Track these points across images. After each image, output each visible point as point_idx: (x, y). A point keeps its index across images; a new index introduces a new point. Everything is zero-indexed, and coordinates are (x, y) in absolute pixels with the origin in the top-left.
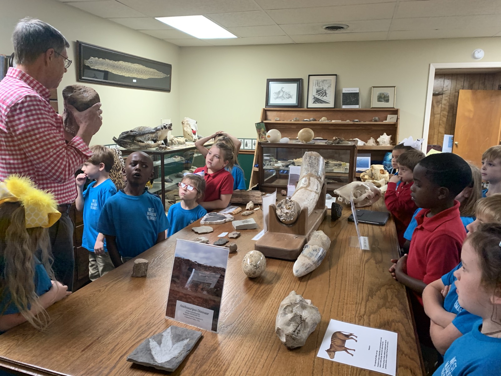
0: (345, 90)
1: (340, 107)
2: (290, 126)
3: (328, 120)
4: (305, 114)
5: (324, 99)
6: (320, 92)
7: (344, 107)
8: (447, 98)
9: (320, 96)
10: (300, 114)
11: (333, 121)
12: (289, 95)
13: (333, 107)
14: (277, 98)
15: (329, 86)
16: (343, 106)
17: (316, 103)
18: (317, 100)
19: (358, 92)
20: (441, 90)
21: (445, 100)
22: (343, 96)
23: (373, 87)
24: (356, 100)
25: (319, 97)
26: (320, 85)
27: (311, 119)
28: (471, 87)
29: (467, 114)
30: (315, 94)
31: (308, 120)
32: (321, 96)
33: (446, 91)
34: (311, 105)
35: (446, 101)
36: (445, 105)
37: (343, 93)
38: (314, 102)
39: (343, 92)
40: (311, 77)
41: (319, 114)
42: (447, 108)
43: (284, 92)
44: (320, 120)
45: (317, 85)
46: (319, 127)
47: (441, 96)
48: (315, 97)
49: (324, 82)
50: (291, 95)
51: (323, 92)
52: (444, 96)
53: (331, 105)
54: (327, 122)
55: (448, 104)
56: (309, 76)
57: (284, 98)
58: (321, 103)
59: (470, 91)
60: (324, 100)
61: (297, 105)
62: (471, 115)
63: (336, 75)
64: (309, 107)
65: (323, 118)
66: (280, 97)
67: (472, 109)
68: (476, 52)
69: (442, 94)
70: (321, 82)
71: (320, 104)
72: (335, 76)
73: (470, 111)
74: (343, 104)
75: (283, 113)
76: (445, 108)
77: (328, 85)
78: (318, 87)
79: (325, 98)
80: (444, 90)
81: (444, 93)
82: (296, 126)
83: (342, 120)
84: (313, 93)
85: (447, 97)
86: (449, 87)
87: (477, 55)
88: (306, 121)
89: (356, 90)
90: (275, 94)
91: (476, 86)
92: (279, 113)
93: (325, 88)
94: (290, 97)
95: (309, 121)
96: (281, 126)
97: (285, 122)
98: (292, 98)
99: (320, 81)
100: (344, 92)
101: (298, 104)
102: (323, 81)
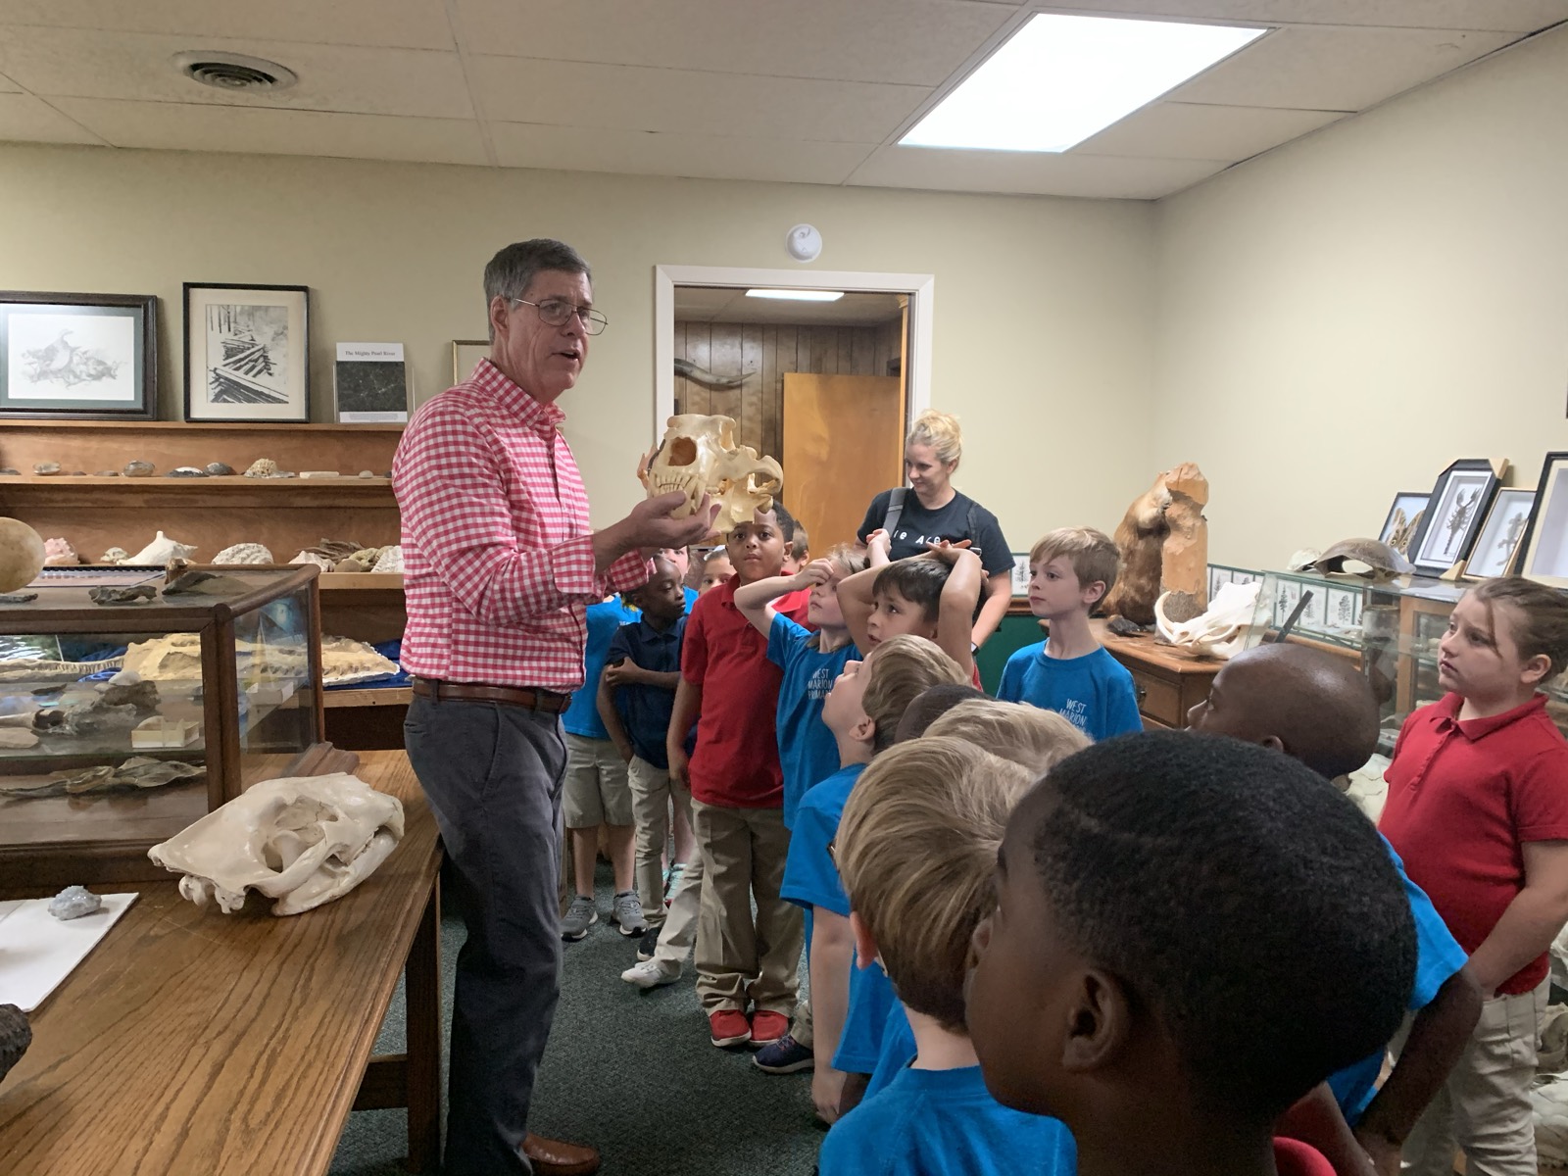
0: (347, 351)
1: (331, 420)
2: (117, 497)
3: (282, 468)
4: (183, 447)
5: (262, 382)
6: (241, 356)
7: (346, 418)
8: (754, 399)
9: (240, 373)
10: (161, 447)
11: (304, 475)
12: (101, 363)
13: (302, 416)
14: (42, 375)
15: (277, 334)
16: (342, 414)
17: (225, 401)
18: (229, 390)
19: (402, 360)
20: (735, 373)
21: (751, 404)
22: (338, 374)
23: (459, 343)
24: (393, 390)
25: (239, 376)
26: (240, 328)
27: (211, 466)
28: (817, 367)
29: (811, 448)
30: (219, 366)
31: (195, 470)
32: (247, 373)
33: (749, 375)
34: (205, 407)
35: (753, 408)
36: (750, 419)
37: (339, 363)
38: (216, 399)
39: (339, 359)
40: (195, 293)
41: (242, 446)
42: (758, 429)
43: (73, 350)
44: (249, 472)
45: (225, 328)
46: (249, 501)
47: (737, 392)
48: (218, 377)
49: (258, 314)
50: (109, 363)
51: (255, 356)
52: (744, 390)
53: (294, 409)
54: (277, 478)
55: (759, 417)
56: (188, 286)
57: (76, 376)
58: (249, 400)
59: (814, 377)
60: (260, 389)
61: (139, 406)
62: (824, 453)
63: (304, 289)
64: (195, 414)
65: (259, 465)
66: (57, 373)
67: (825, 435)
68: (796, 235)
69: (740, 386)
70: (242, 313)
71: (245, 405)
72: (302, 293)
73: (819, 439)
74: (342, 409)
75: (75, 443)
76: (751, 431)
77: (275, 328)
78: (231, 336)
79: (263, 378)
80: (744, 373)
81: (746, 383)
82: (147, 496)
83: (345, 470)
84: (208, 358)
85: (753, 394)
86: (758, 365)
87: (801, 245)
88: (186, 473)
89: (393, 353)
90: (31, 359)
91: (830, 363)
92: (57, 441)
93: (260, 341)
94: (105, 372)
95: (199, 475)
96: (73, 496)
97: (91, 479)
98: (114, 377)
99: (238, 309)
100: (341, 357)
101: (145, 404)
102: (252, 312)
